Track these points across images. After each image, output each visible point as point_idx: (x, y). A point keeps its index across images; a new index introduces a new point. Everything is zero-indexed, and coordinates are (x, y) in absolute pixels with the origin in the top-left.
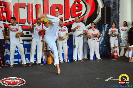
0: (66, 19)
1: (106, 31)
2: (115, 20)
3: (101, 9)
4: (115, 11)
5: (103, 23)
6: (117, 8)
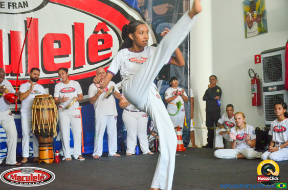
0: (76, 66)
6: (183, 45)
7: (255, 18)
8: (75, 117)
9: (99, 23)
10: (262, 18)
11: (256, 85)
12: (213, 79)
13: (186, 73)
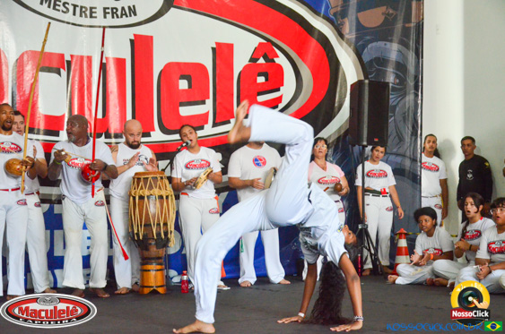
0: (218, 121)
2: (403, 133)
3: (352, 86)
4: (404, 95)
5: (358, 141)
6: (411, 83)
8: (210, 211)
9: (260, 44)
12: (468, 143)
13: (414, 133)
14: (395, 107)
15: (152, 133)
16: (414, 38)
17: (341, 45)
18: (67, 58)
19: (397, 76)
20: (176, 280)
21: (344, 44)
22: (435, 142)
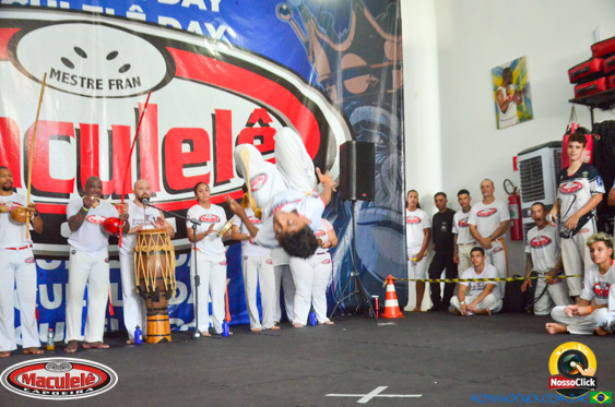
0: (218, 180)
1: (358, 224)
2: (387, 184)
3: (341, 147)
4: (388, 154)
5: (347, 196)
6: (394, 143)
7: (511, 96)
8: (221, 263)
9: (256, 110)
10: (523, 96)
11: (516, 205)
12: (441, 198)
13: (399, 188)
14: (380, 165)
15: (157, 193)
16: (395, 102)
17: (330, 109)
18: (77, 126)
19: (382, 137)
20: (185, 328)
21: (333, 108)
22: (416, 197)
